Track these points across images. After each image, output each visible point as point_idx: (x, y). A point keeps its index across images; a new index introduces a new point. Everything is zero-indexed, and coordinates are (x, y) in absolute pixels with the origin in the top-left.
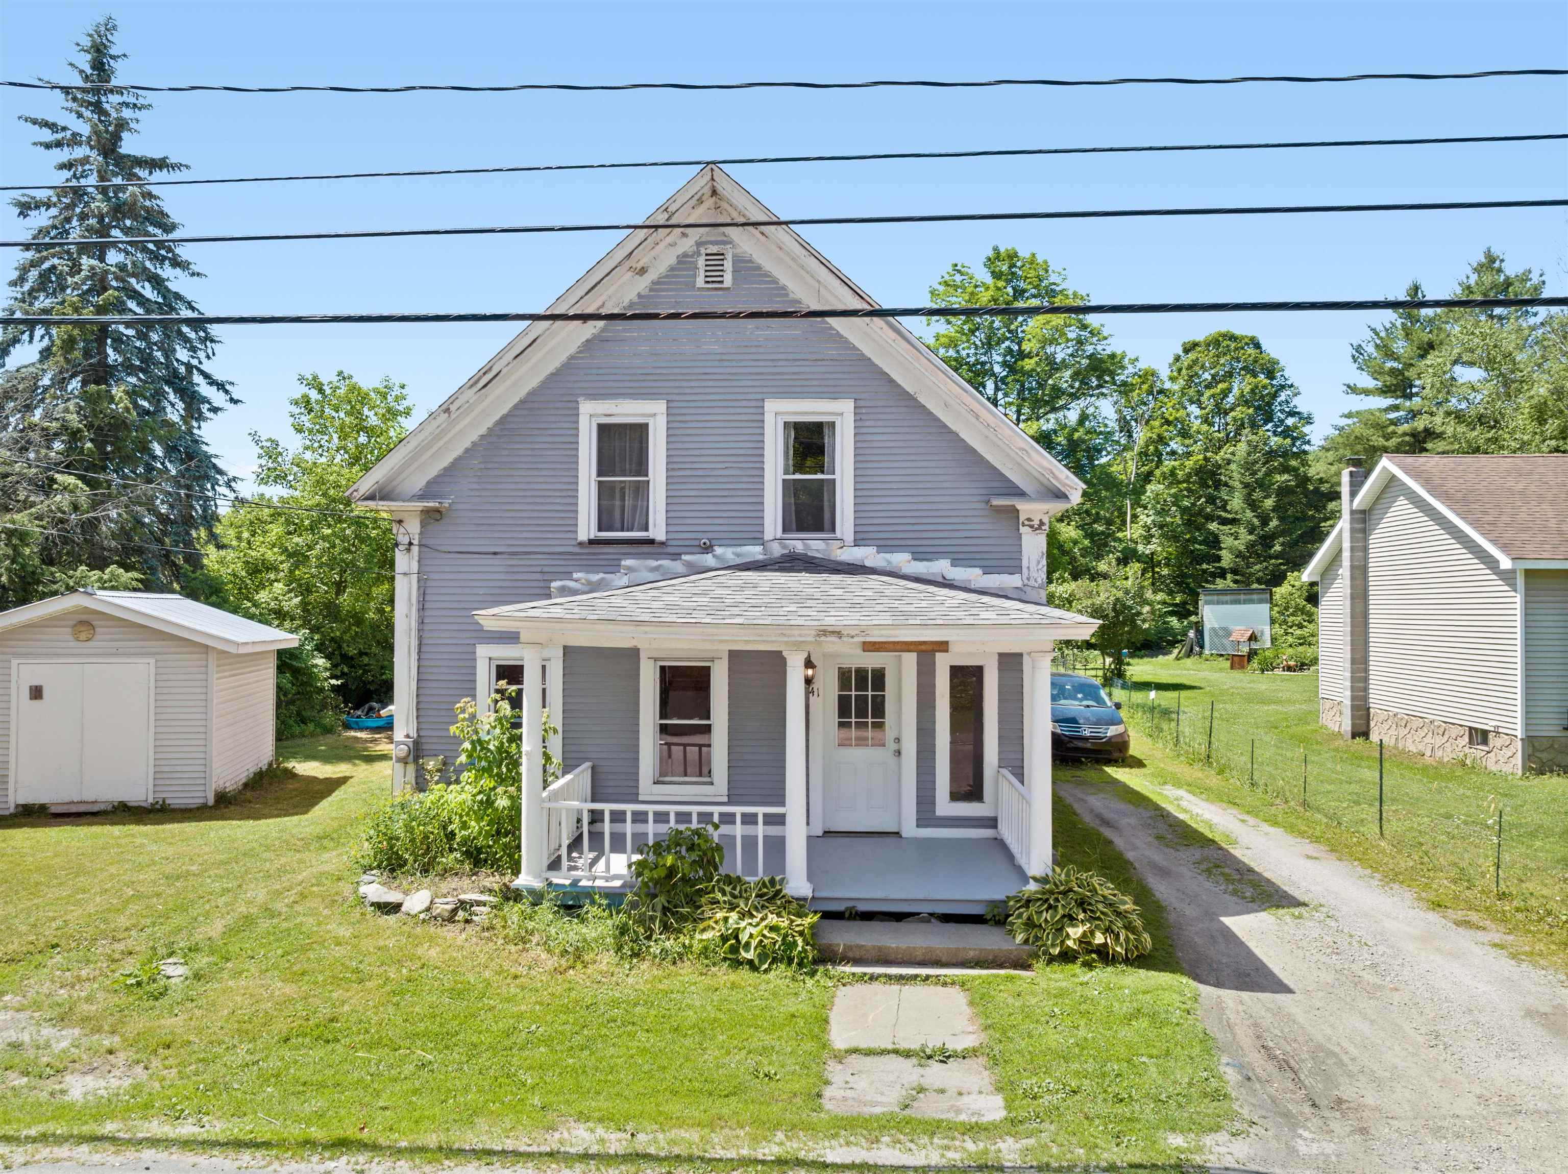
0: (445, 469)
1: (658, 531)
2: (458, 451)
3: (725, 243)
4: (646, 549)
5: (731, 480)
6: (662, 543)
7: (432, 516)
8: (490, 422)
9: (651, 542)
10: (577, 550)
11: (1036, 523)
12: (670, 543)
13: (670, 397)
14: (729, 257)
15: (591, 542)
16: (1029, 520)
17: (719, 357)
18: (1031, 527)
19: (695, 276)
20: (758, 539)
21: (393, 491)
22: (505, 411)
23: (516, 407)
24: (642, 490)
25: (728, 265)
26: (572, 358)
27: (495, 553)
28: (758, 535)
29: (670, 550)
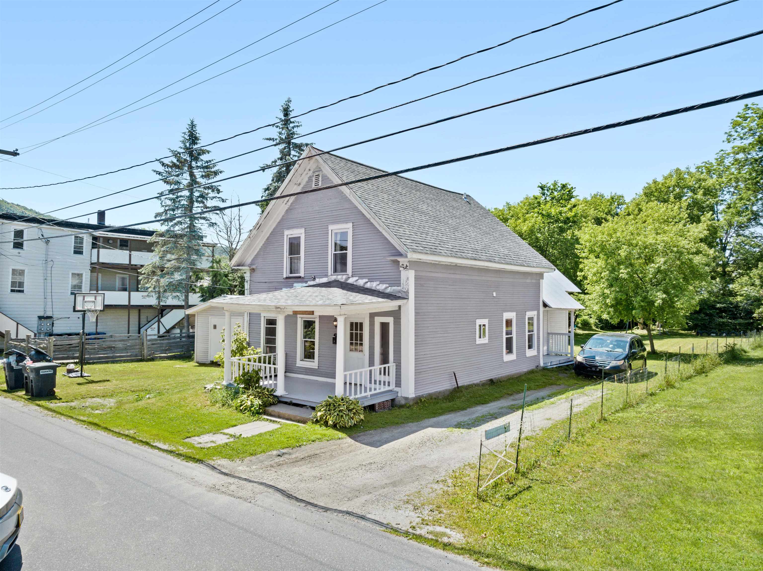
0: (256, 255)
1: (302, 274)
2: (258, 250)
3: (319, 171)
4: (299, 280)
5: (320, 255)
6: (303, 278)
7: (253, 270)
8: (265, 240)
9: (300, 277)
10: (283, 280)
11: (405, 266)
12: (306, 277)
13: (306, 227)
14: (321, 176)
15: (287, 278)
16: (403, 265)
17: (317, 212)
18: (403, 267)
19: (312, 184)
20: (326, 276)
21: (244, 264)
22: (268, 236)
23: (270, 234)
24: (299, 259)
25: (320, 178)
26: (283, 216)
27: (266, 282)
28: (326, 274)
29: (305, 280)
